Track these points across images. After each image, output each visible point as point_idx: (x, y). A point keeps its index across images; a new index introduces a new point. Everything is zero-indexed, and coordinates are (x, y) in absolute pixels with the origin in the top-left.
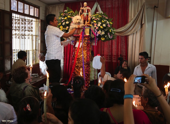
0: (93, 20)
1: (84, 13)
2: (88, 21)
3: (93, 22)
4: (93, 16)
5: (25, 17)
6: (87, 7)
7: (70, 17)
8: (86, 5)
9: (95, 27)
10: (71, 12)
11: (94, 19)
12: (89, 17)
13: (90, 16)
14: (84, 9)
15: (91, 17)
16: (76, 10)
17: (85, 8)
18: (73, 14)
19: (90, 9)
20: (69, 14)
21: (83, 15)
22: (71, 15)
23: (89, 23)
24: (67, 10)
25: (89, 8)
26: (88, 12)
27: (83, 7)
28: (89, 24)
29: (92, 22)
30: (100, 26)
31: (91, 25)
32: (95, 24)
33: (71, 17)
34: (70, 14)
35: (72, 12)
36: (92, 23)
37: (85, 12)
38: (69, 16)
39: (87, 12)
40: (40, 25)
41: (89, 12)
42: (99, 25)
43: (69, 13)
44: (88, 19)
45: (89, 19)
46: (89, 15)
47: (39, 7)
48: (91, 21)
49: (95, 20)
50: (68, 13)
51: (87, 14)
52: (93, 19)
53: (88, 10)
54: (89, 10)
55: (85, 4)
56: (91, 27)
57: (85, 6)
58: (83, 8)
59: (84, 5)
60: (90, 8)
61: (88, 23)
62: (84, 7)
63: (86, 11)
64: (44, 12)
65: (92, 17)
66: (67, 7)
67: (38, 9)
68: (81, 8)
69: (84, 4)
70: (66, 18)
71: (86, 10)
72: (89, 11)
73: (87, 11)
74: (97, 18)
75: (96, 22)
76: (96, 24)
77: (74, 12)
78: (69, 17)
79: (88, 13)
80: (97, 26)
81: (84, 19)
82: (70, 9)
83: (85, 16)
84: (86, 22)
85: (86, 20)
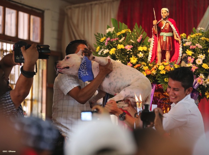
1: (161, 34)
5: (5, 44)
7: (123, 48)
8: (165, 14)
9: (188, 66)
10: (123, 31)
16: (136, 24)
21: (161, 38)
24: (113, 28)
26: (171, 31)
27: (158, 19)
30: (201, 62)
35: (127, 30)
37: (164, 31)
38: (119, 45)
40: (45, 68)
42: (199, 61)
44: (171, 47)
47: (43, 12)
49: (190, 50)
55: (164, 11)
57: (164, 17)
59: (162, 15)
64: (55, 26)
67: (38, 19)
68: (155, 22)
69: (162, 11)
70: (113, 51)
74: (197, 45)
75: (192, 53)
76: (193, 59)
78: (120, 47)
80: (194, 63)
83: (165, 41)
84: (166, 53)
85: (167, 51)
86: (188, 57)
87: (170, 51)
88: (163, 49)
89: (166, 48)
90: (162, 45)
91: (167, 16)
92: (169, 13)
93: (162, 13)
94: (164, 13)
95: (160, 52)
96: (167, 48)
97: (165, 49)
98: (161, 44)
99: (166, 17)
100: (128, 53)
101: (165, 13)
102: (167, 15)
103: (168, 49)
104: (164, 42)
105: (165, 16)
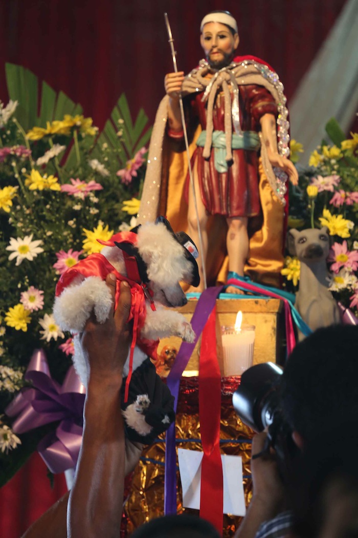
0: (311, 207)
1: (204, 137)
2: (253, 227)
3: (311, 236)
4: (314, 161)
6: (244, 66)
7: (56, 187)
8: (222, 43)
9: (336, 287)
10: (60, 126)
11: (324, 199)
12: (266, 172)
13: (275, 165)
14: (210, 90)
15: (286, 171)
17: (221, 75)
18: (88, 154)
19: (272, 81)
20: (39, 148)
21: (201, 159)
22: (64, 156)
23: (276, 246)
24: (12, 106)
25: (259, 80)
26: (251, 122)
27: (187, 66)
28: (265, 254)
29: (305, 233)
31: (295, 270)
32: (339, 250)
33: (67, 188)
34: (56, 151)
35: (78, 120)
36: (300, 249)
37: (219, 124)
38: (35, 175)
39: (237, 118)
41: (266, 120)
43: (34, 135)
44: (253, 201)
45: (265, 195)
46: (268, 156)
48: (291, 220)
49: (335, 212)
50: (21, 142)
51: (239, 140)
52: (312, 191)
53: (254, 100)
54: (265, 93)
55: (215, 29)
56: (291, 287)
57: (218, 57)
58: (192, 82)
59: (206, 45)
60: (275, 76)
61: (254, 245)
62: (204, 65)
63: (234, 112)
65: (308, 176)
66: (11, 70)
68: (173, 81)
69: (205, 30)
71: (225, 94)
72: (260, 105)
73: (236, 109)
75: (350, 224)
77: (94, 131)
78: (37, 181)
79: (258, 128)
81: (209, 203)
82: (47, 90)
83: (223, 170)
84: (231, 230)
85: (236, 217)
86: (331, 244)
87: (246, 220)
88: (217, 210)
89: (229, 206)
90: (211, 192)
91: (229, 52)
92: (236, 34)
93: (208, 38)
94: (214, 36)
95: (201, 224)
96: (235, 204)
97: (224, 212)
98: (207, 188)
99: (225, 55)
100: (77, 207)
101: (222, 37)
102: (229, 46)
103: (238, 208)
104: (218, 175)
105: (220, 51)
